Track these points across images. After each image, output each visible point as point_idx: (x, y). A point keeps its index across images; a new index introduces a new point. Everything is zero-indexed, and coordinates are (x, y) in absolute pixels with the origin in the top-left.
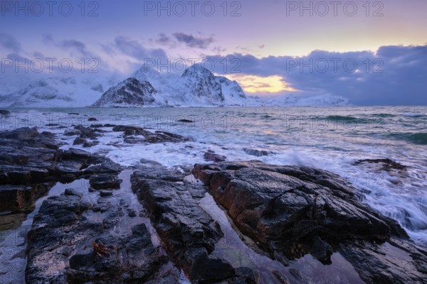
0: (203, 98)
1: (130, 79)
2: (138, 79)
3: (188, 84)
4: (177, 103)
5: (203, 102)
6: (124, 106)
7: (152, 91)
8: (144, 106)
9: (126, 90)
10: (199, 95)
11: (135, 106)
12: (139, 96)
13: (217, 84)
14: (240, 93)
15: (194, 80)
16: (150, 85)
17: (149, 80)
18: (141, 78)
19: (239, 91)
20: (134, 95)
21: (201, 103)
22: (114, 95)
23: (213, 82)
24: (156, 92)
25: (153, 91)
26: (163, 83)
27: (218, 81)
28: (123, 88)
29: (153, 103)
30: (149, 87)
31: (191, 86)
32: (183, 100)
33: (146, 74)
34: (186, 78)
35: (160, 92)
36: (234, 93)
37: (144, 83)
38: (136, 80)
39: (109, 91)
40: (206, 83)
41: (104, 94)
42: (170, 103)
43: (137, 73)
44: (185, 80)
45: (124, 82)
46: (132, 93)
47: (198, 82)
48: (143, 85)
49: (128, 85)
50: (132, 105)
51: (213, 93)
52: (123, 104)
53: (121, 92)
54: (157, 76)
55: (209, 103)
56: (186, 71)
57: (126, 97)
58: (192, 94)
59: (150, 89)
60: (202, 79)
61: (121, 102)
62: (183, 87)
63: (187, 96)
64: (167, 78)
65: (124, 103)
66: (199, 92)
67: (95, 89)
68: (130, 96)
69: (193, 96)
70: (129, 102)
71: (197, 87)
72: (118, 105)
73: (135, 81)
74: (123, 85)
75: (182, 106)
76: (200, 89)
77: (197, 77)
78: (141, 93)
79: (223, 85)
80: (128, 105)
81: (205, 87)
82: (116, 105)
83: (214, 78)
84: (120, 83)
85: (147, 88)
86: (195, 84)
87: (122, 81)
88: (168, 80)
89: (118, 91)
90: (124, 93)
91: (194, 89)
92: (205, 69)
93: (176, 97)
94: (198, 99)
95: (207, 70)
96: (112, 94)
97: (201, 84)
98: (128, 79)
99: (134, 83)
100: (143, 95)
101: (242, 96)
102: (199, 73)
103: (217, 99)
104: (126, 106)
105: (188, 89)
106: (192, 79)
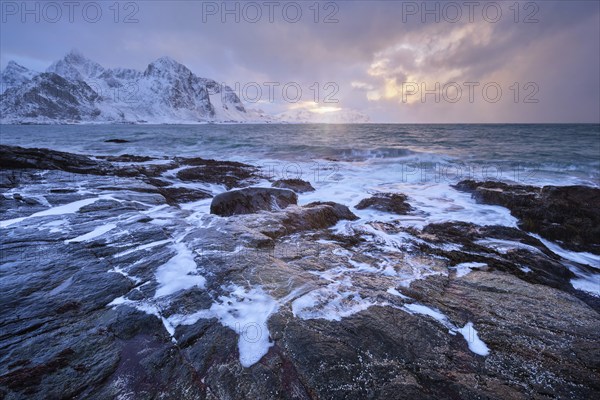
0: (182, 111)
1: (47, 74)
2: (63, 76)
3: (155, 88)
4: (141, 118)
5: (184, 116)
6: (41, 122)
7: (92, 99)
8: (82, 123)
9: (42, 95)
10: (175, 107)
11: (65, 121)
12: (72, 105)
13: (202, 89)
14: (237, 105)
15: (165, 83)
16: (89, 88)
17: (85, 78)
18: (68, 75)
19: (235, 101)
20: (59, 102)
21: (180, 118)
22: (17, 103)
23: (195, 87)
24: (101, 99)
25: (94, 97)
26: (112, 85)
27: (204, 86)
28: (35, 90)
29: (99, 117)
30: (86, 91)
31: (160, 92)
32: (150, 113)
33: (79, 68)
34: (152, 78)
36: (228, 104)
37: (76, 83)
38: (59, 77)
40: (185, 88)
42: (130, 118)
43: (59, 64)
44: (151, 81)
45: (35, 79)
46: (54, 100)
47: (171, 86)
48: (74, 87)
49: (44, 85)
50: (57, 121)
51: (198, 103)
52: (40, 119)
53: (32, 96)
54: (99, 73)
55: (193, 117)
56: (151, 67)
57: (45, 107)
58: (163, 104)
59: (89, 94)
60: (177, 82)
61: (34, 115)
62: (149, 92)
63: (156, 106)
64: (118, 76)
65: (40, 116)
66: (176, 100)
68: (51, 105)
69: (166, 107)
70: (52, 116)
71: (171, 93)
72: (30, 120)
73: (57, 79)
74: (33, 85)
75: (150, 123)
76: (177, 96)
77: (170, 78)
78: (73, 100)
80: (49, 121)
81: (184, 94)
82: (26, 121)
83: (197, 80)
84: (26, 82)
85: (83, 92)
86: (168, 88)
87: (31, 78)
88: (120, 80)
89: (25, 95)
90: (39, 100)
91: (166, 96)
92: (180, 65)
93: (138, 108)
94: (174, 111)
95: (184, 68)
96: (13, 100)
97: (176, 90)
98: (42, 75)
99: (56, 83)
100: (78, 104)
101: (241, 109)
102: (172, 72)
103: (204, 112)
104: (47, 122)
105: (156, 96)
106: (161, 80)
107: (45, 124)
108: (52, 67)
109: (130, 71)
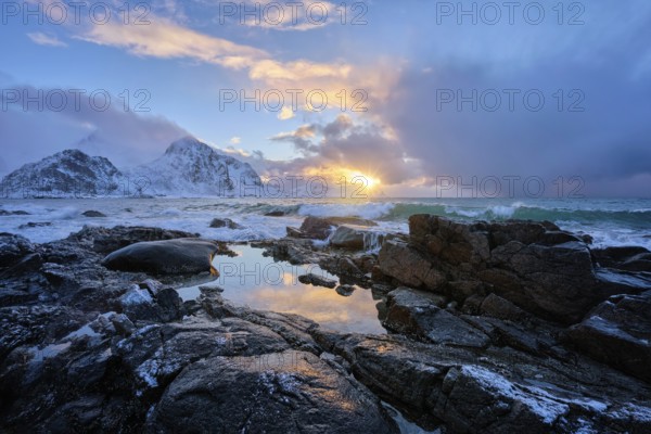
0: (201, 185)
1: (70, 151)
2: (85, 153)
3: (176, 164)
5: (202, 191)
7: (112, 173)
9: (61, 170)
10: (194, 181)
12: (89, 180)
13: (222, 166)
15: (186, 159)
16: (110, 164)
19: (253, 177)
20: (78, 177)
21: (198, 192)
22: (34, 177)
23: (215, 163)
24: (120, 174)
25: (114, 172)
27: (223, 163)
28: (55, 166)
30: (106, 166)
31: (180, 167)
32: (168, 188)
34: (173, 155)
35: (128, 174)
37: (98, 160)
38: (81, 154)
39: (22, 170)
40: (205, 164)
44: (172, 158)
45: (57, 156)
46: (72, 175)
47: (192, 162)
48: (95, 163)
49: (63, 161)
53: (51, 171)
55: (212, 192)
56: (173, 145)
58: (182, 179)
59: (109, 169)
60: (199, 159)
62: (169, 168)
63: (175, 181)
66: (195, 176)
68: (68, 179)
69: (185, 182)
71: (191, 169)
73: (80, 156)
74: (55, 161)
75: (168, 197)
76: (196, 172)
77: (191, 156)
78: (92, 175)
79: (230, 167)
81: (204, 170)
83: (217, 158)
84: (47, 158)
85: (103, 167)
86: (188, 164)
89: (42, 171)
90: (56, 174)
91: (187, 172)
92: (202, 144)
93: (156, 183)
94: (193, 186)
95: (206, 147)
96: (29, 175)
97: (197, 165)
98: (65, 152)
99: (77, 159)
100: (95, 178)
102: (194, 150)
105: (176, 172)
106: (182, 157)
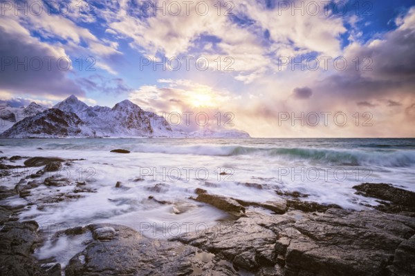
0: (133, 130)
1: (53, 109)
2: (62, 110)
3: (118, 117)
4: (106, 134)
5: (133, 133)
6: (42, 137)
7: (78, 123)
8: (68, 137)
9: (47, 121)
10: (128, 128)
11: (58, 136)
14: (167, 126)
15: (124, 114)
16: (77, 117)
17: (76, 111)
18: (65, 110)
20: (56, 125)
21: (131, 134)
22: (30, 125)
24: (83, 123)
25: (80, 122)
26: (91, 115)
27: (147, 116)
28: (43, 118)
29: (79, 134)
30: (75, 119)
31: (120, 119)
32: (112, 132)
33: (73, 106)
34: (116, 112)
35: (87, 123)
36: (162, 126)
37: (70, 114)
38: (60, 111)
39: (24, 120)
40: (136, 117)
41: (17, 124)
42: (99, 134)
43: (62, 104)
45: (45, 112)
46: (53, 124)
47: (128, 116)
48: (68, 117)
49: (48, 115)
50: (52, 136)
51: (143, 126)
52: (41, 135)
53: (41, 121)
54: (84, 109)
55: (139, 134)
56: (117, 105)
57: (47, 127)
58: (121, 126)
60: (132, 114)
61: (38, 132)
62: (113, 119)
63: (117, 128)
64: (95, 110)
65: (42, 133)
66: (129, 124)
67: (5, 118)
68: (50, 126)
69: (123, 128)
70: (50, 133)
71: (127, 120)
72: (35, 135)
74: (44, 115)
75: (111, 137)
76: (130, 122)
77: (127, 112)
78: (66, 124)
80: (47, 136)
81: (135, 120)
82: (32, 136)
84: (39, 113)
85: (72, 119)
86: (125, 117)
87: (42, 111)
88: (96, 113)
89: (36, 121)
90: (44, 123)
91: (124, 122)
92: (134, 105)
93: (105, 129)
94: (128, 130)
95: (137, 106)
96: (28, 124)
97: (130, 118)
98: (50, 110)
99: (57, 114)
100: (68, 126)
101: (169, 129)
102: (129, 108)
103: (146, 131)
104: (46, 137)
105: (117, 122)
106: (122, 113)
107: (44, 138)
108: (56, 105)
109: (103, 108)
